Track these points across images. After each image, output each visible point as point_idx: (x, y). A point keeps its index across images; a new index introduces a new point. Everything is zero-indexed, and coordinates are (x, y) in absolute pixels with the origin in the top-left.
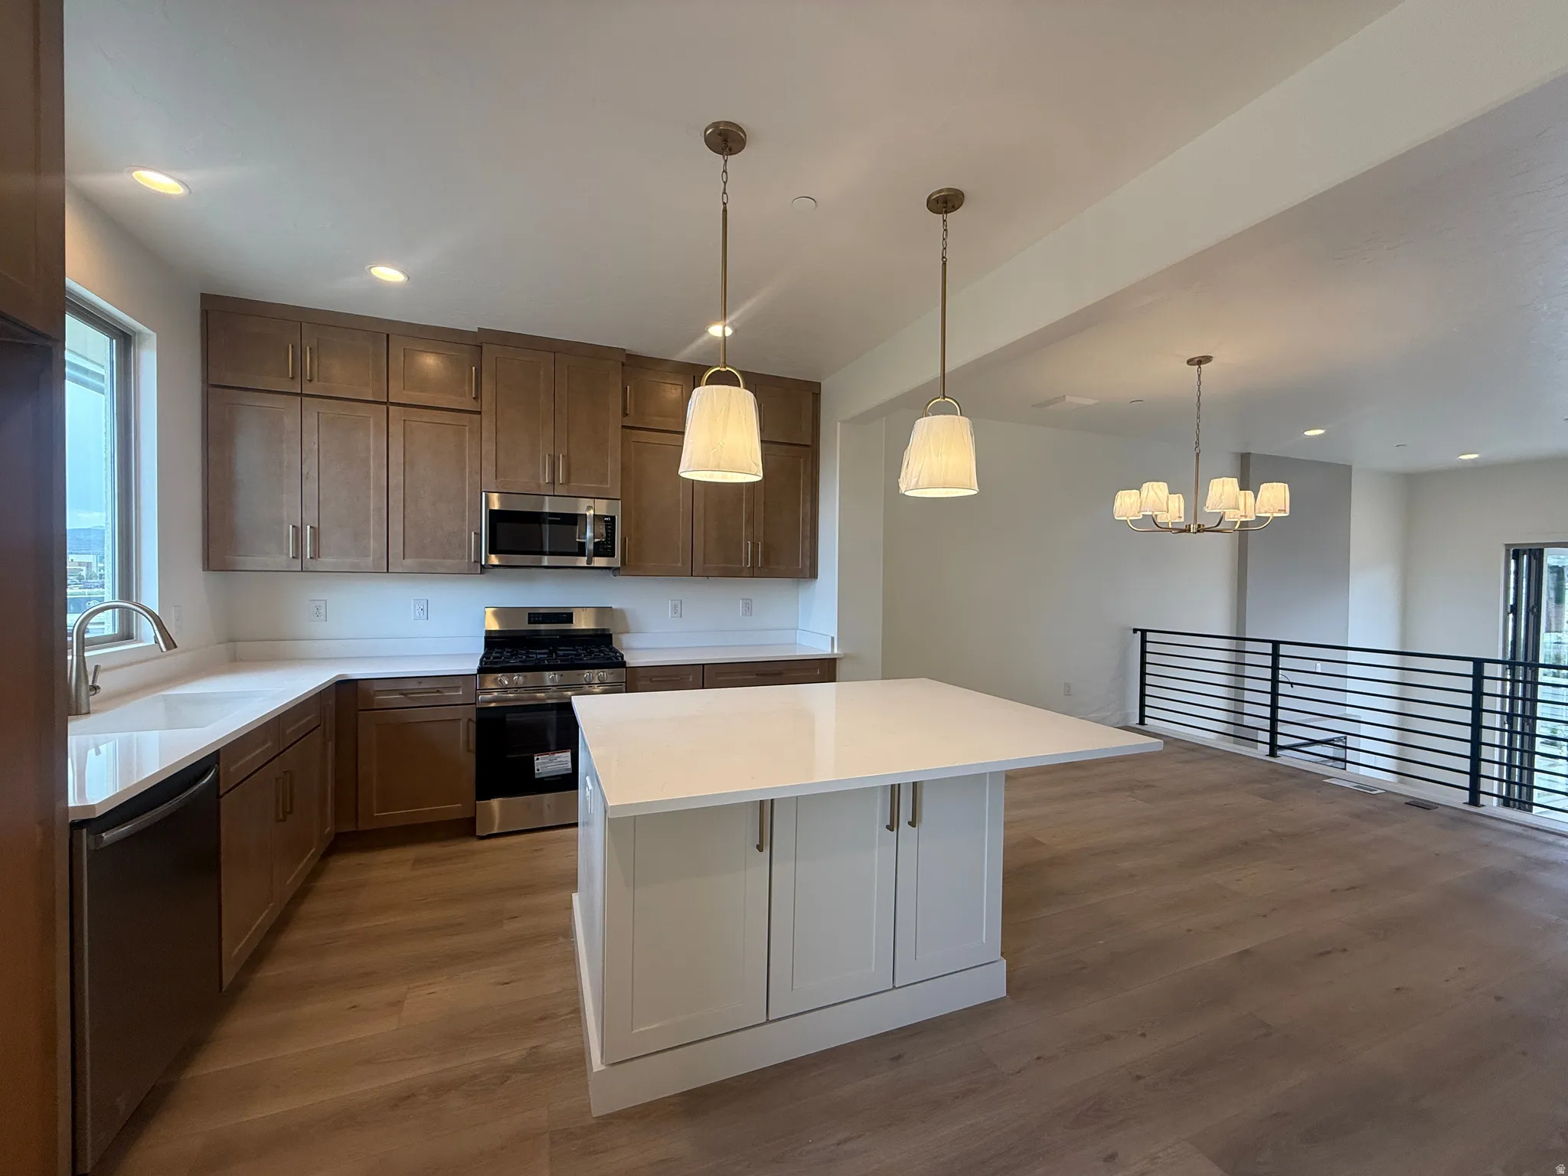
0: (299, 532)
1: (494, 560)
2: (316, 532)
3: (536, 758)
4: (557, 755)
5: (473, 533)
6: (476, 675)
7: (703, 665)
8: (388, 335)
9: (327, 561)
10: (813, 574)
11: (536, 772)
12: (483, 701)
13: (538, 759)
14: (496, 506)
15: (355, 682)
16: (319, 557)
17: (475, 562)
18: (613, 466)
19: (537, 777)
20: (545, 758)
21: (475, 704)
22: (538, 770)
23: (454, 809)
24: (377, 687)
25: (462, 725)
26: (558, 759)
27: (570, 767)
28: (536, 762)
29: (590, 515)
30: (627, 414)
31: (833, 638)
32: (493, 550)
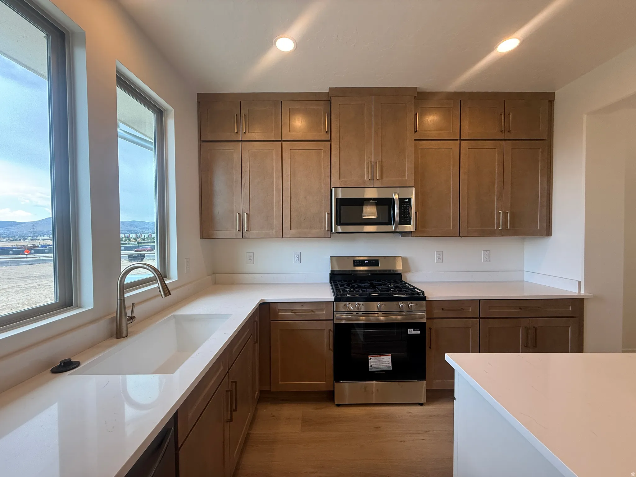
0: (241, 216)
1: (340, 229)
2: (248, 216)
3: (369, 358)
4: (382, 357)
5: (327, 213)
6: (333, 302)
7: (480, 300)
8: (281, 102)
9: (254, 232)
10: (548, 232)
11: (370, 367)
12: (338, 319)
13: (371, 359)
14: (340, 196)
15: (269, 303)
16: (250, 230)
17: (328, 230)
18: (409, 165)
19: (370, 370)
20: (375, 359)
21: (333, 320)
22: (371, 366)
23: (322, 384)
24: (280, 307)
25: (325, 333)
26: (384, 360)
27: (391, 366)
28: (369, 361)
29: (396, 198)
30: (416, 131)
31: (579, 283)
32: (339, 223)
